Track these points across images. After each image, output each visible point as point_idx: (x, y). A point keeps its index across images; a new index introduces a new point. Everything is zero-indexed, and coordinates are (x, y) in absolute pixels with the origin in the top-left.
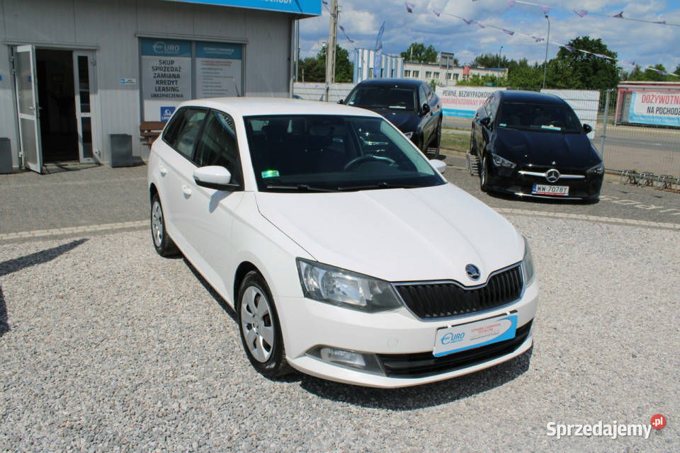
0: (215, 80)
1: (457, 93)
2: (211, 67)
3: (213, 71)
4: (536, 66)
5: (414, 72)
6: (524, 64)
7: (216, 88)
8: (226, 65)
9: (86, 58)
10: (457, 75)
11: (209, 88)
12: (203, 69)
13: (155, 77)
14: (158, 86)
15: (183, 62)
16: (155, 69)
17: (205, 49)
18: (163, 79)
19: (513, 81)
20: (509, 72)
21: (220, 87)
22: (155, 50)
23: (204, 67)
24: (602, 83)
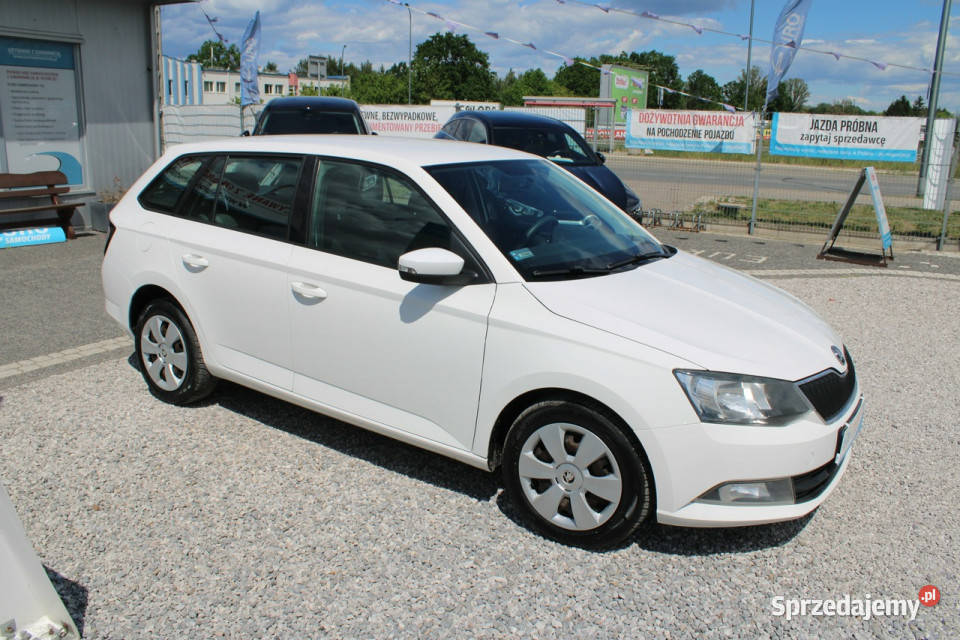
0: (33, 104)
1: (380, 116)
2: (24, 83)
3: (30, 89)
4: (382, 71)
5: (218, 84)
6: (367, 69)
7: (36, 117)
8: (48, 80)
10: (280, 87)
11: (24, 117)
12: (9, 85)
17: (12, 50)
19: (362, 93)
20: (352, 81)
21: (43, 115)
23: (11, 81)
24: (475, 93)
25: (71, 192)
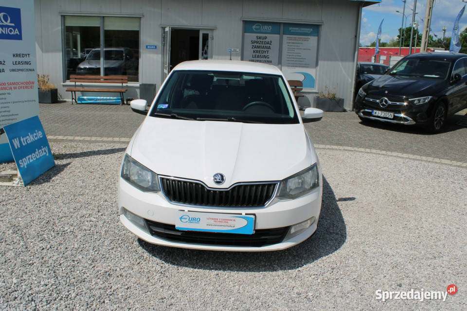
0: (296, 51)
2: (294, 41)
3: (296, 45)
7: (297, 57)
8: (305, 40)
9: (208, 34)
11: (291, 57)
12: (287, 43)
13: (252, 48)
14: (254, 54)
15: (274, 38)
16: (253, 42)
17: (291, 28)
18: (259, 49)
21: (300, 56)
22: (254, 30)
23: (288, 41)
25: (303, 91)
